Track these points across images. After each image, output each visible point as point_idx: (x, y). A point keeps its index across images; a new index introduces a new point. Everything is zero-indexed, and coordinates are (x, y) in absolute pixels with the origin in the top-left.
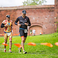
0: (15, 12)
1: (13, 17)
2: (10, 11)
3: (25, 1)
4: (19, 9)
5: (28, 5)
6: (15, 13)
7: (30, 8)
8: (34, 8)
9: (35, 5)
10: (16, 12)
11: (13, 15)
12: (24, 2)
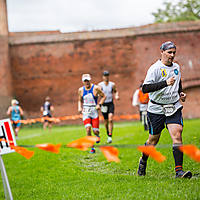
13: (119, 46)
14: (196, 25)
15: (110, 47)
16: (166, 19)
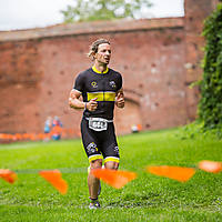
0: (32, 51)
1: (25, 67)
2: (14, 44)
3: (69, 8)
4: (49, 38)
5: (81, 21)
6: (35, 54)
7: (91, 30)
8: (107, 30)
9: (108, 19)
10: (36, 49)
11: (27, 62)
12: (66, 9)
13: (22, 51)
14: (112, 26)
15: (10, 52)
16: (77, 18)
